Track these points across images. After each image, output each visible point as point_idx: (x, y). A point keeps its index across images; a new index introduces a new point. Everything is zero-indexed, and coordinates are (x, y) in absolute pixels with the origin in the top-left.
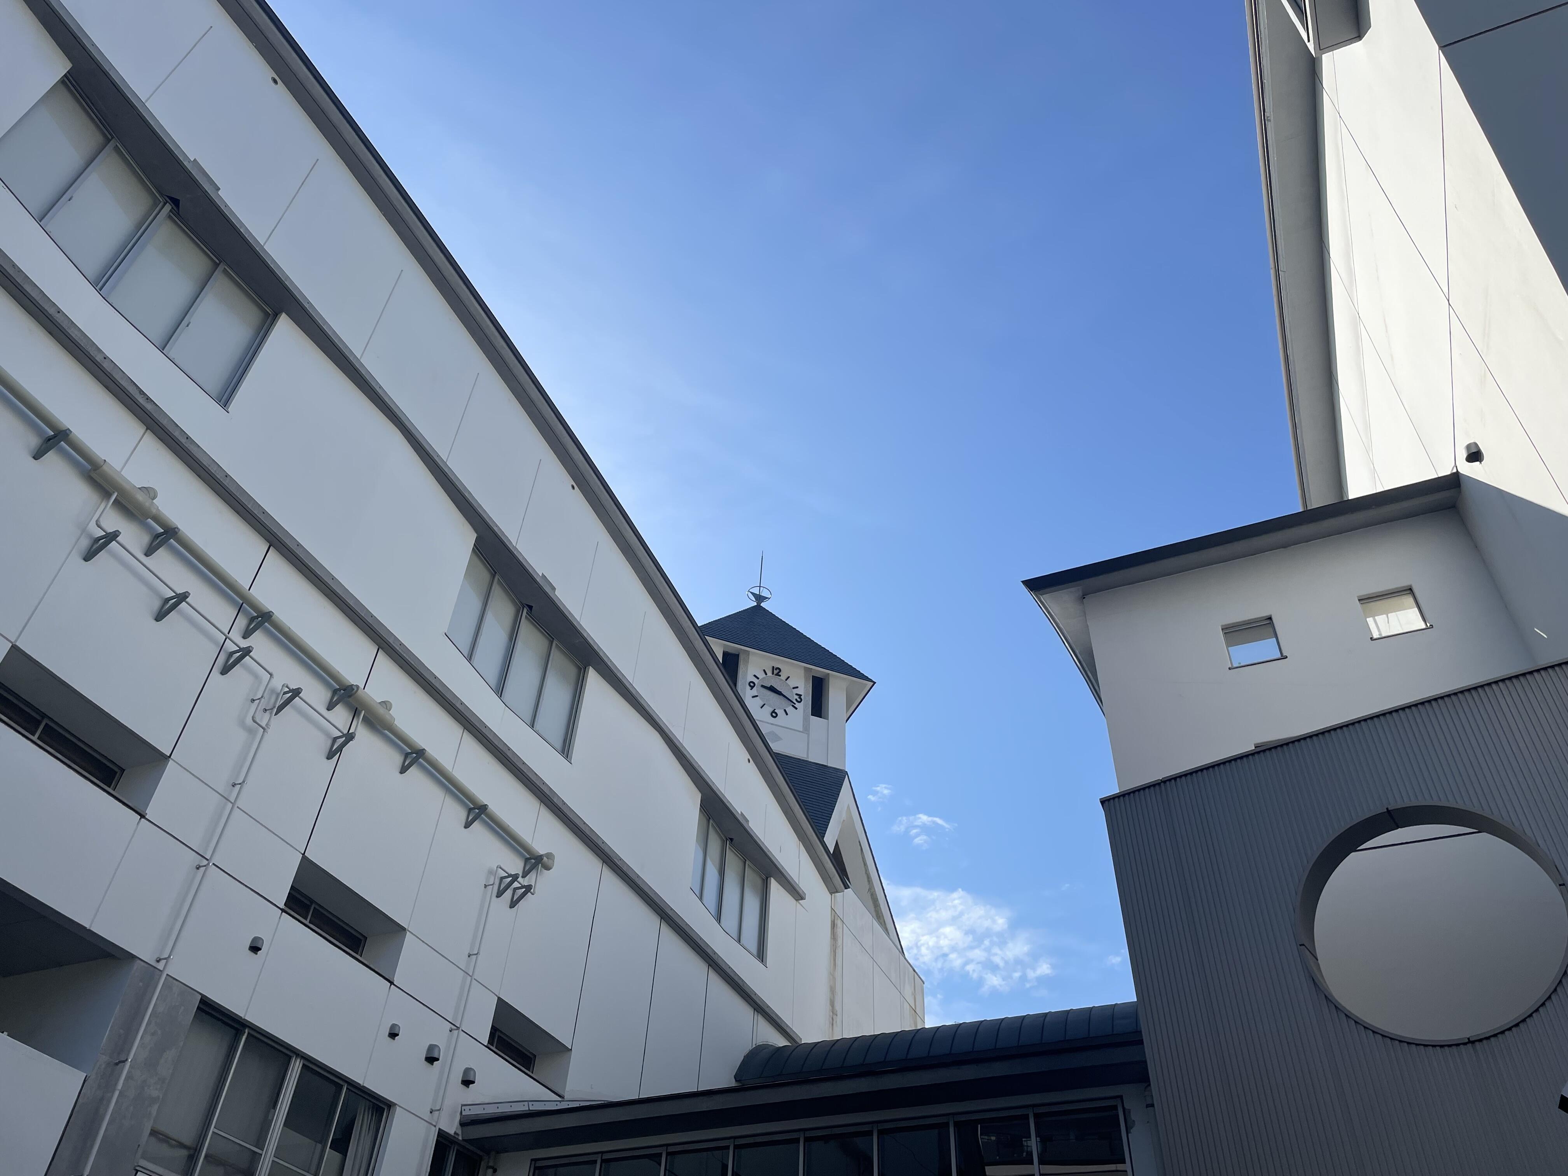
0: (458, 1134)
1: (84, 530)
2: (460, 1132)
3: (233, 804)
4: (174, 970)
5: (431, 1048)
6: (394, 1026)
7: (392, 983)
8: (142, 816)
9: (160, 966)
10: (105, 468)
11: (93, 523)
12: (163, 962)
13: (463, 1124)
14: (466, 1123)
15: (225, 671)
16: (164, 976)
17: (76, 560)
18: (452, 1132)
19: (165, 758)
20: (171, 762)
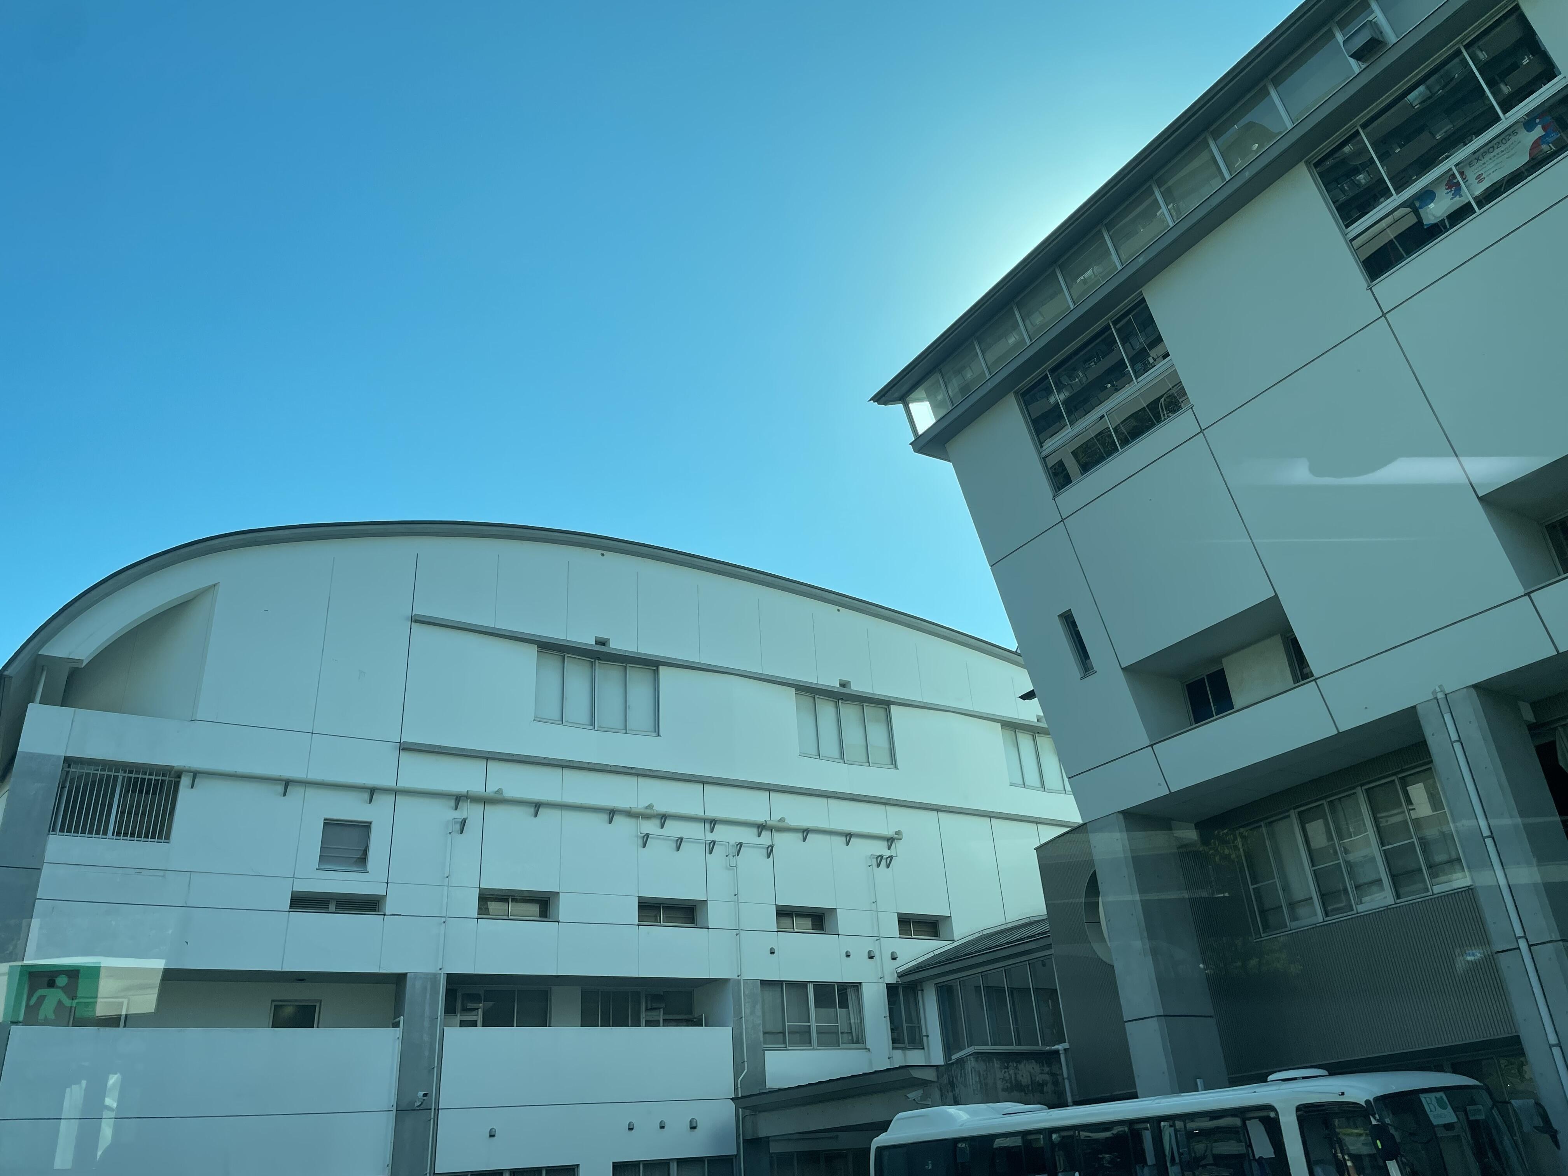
0: (899, 982)
1: (638, 836)
2: (899, 980)
3: (738, 902)
4: (746, 976)
5: (869, 952)
6: (847, 952)
7: (839, 935)
8: (708, 928)
9: (740, 978)
10: (633, 810)
11: (639, 833)
12: (740, 976)
13: (899, 977)
14: (901, 975)
15: (711, 852)
16: (742, 980)
17: (641, 849)
18: (895, 982)
19: (705, 902)
20: (708, 901)
